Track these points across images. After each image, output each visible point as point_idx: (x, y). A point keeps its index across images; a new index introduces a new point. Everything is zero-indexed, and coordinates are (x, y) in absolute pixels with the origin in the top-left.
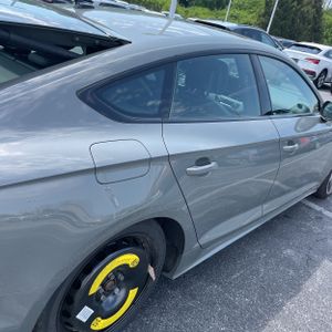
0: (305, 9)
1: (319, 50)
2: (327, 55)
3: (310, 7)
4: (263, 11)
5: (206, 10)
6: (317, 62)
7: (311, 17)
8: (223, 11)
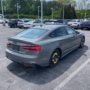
0: (71, 11)
1: (76, 21)
2: (78, 22)
3: (72, 11)
4: (61, 14)
5: (47, 16)
6: (76, 23)
7: (73, 13)
8: (51, 16)
